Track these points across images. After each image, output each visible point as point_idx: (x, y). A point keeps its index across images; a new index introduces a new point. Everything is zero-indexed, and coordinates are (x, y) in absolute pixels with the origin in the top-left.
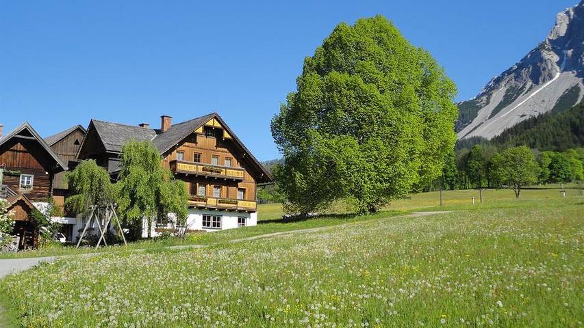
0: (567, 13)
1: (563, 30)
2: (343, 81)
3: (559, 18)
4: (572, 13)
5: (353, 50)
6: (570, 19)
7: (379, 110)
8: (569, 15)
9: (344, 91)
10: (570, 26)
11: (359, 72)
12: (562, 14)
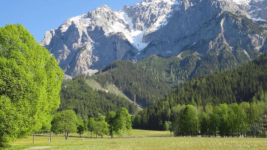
0: (51, 32)
1: (48, 42)
2: (5, 62)
3: (47, 34)
4: (54, 33)
5: (8, 43)
6: (52, 36)
7: (25, 82)
8: (52, 34)
9: (6, 69)
10: (52, 40)
11: (13, 57)
12: (49, 32)
